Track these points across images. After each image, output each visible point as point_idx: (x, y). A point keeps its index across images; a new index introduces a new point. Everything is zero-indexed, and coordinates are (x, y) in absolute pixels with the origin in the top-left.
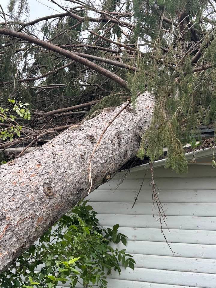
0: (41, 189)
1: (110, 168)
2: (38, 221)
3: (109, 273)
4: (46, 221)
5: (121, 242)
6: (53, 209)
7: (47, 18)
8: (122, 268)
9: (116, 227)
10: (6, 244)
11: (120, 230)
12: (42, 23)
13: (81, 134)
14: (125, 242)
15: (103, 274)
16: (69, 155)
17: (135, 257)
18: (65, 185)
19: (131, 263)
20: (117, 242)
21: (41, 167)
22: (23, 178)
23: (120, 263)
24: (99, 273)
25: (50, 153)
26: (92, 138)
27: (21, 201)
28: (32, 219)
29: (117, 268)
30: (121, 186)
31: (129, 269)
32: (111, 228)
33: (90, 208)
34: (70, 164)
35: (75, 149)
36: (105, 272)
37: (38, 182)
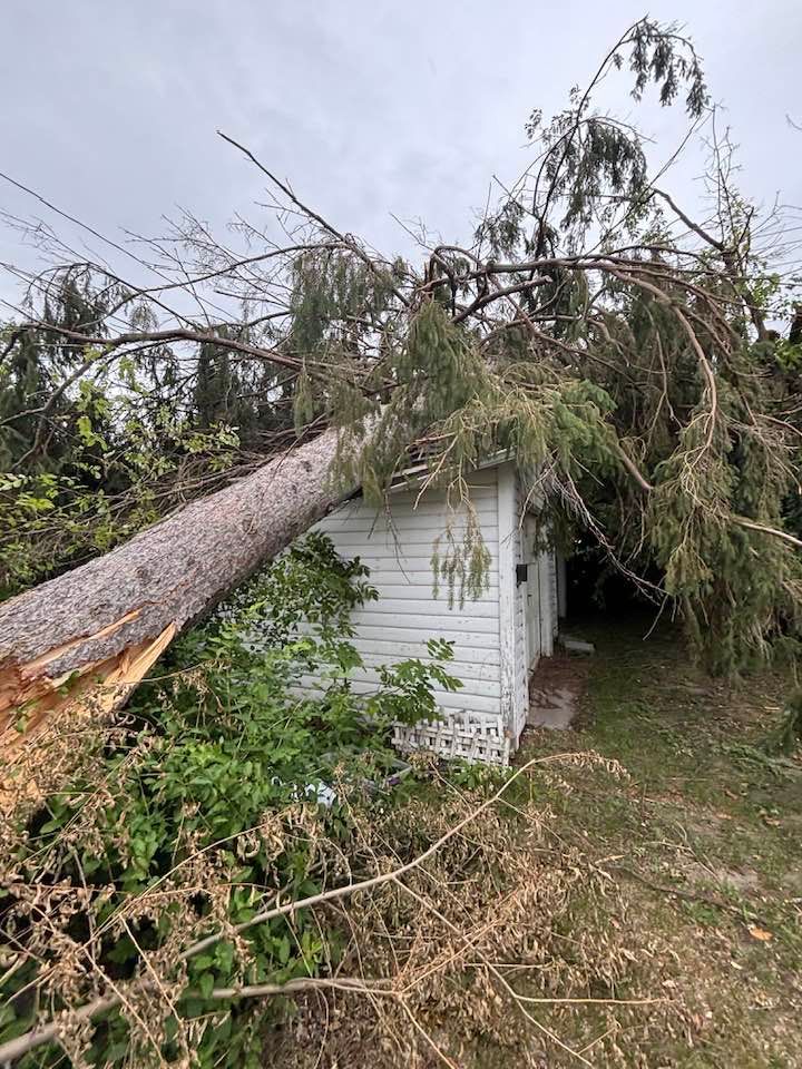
0: (240, 527)
1: (333, 498)
2: (238, 563)
3: (353, 606)
4: (249, 562)
5: (364, 574)
6: (257, 549)
7: (268, 318)
8: (365, 601)
9: (358, 559)
10: (196, 590)
11: (361, 562)
12: (264, 323)
13: (294, 461)
14: (367, 575)
15: (345, 607)
16: (276, 488)
17: (378, 589)
18: (271, 520)
19: (375, 595)
20: (360, 574)
21: (241, 503)
22: (218, 515)
23: (363, 595)
24: (342, 607)
25: (253, 485)
26: (307, 466)
27: (214, 543)
28: (230, 561)
29: (360, 601)
30: (354, 516)
31: (372, 600)
32: (352, 560)
33: (328, 540)
34: (278, 497)
35: (284, 480)
36: (349, 605)
37: (235, 520)
